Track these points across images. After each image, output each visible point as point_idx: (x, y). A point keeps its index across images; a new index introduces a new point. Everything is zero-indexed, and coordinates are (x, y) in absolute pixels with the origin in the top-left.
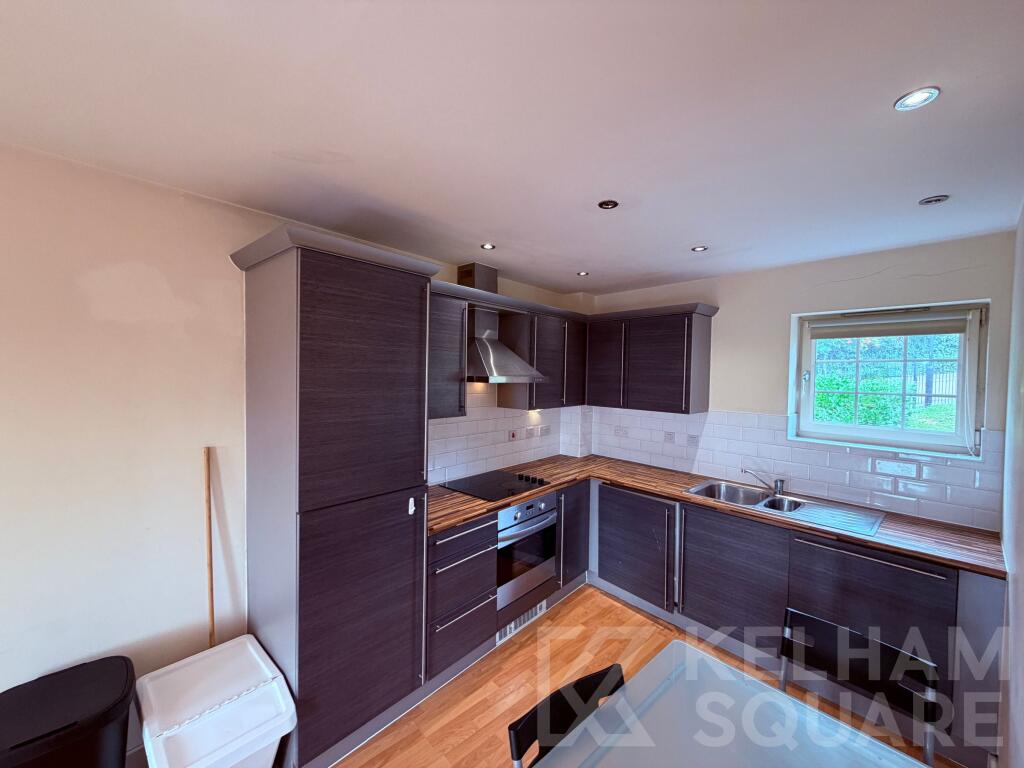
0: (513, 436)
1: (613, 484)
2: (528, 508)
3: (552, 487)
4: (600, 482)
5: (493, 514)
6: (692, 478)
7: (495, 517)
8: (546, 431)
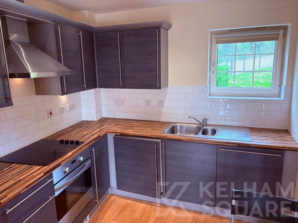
0: (51, 114)
1: (122, 135)
2: (72, 163)
3: (86, 145)
4: (114, 135)
5: (49, 175)
6: (162, 124)
7: (51, 176)
8: (72, 107)
